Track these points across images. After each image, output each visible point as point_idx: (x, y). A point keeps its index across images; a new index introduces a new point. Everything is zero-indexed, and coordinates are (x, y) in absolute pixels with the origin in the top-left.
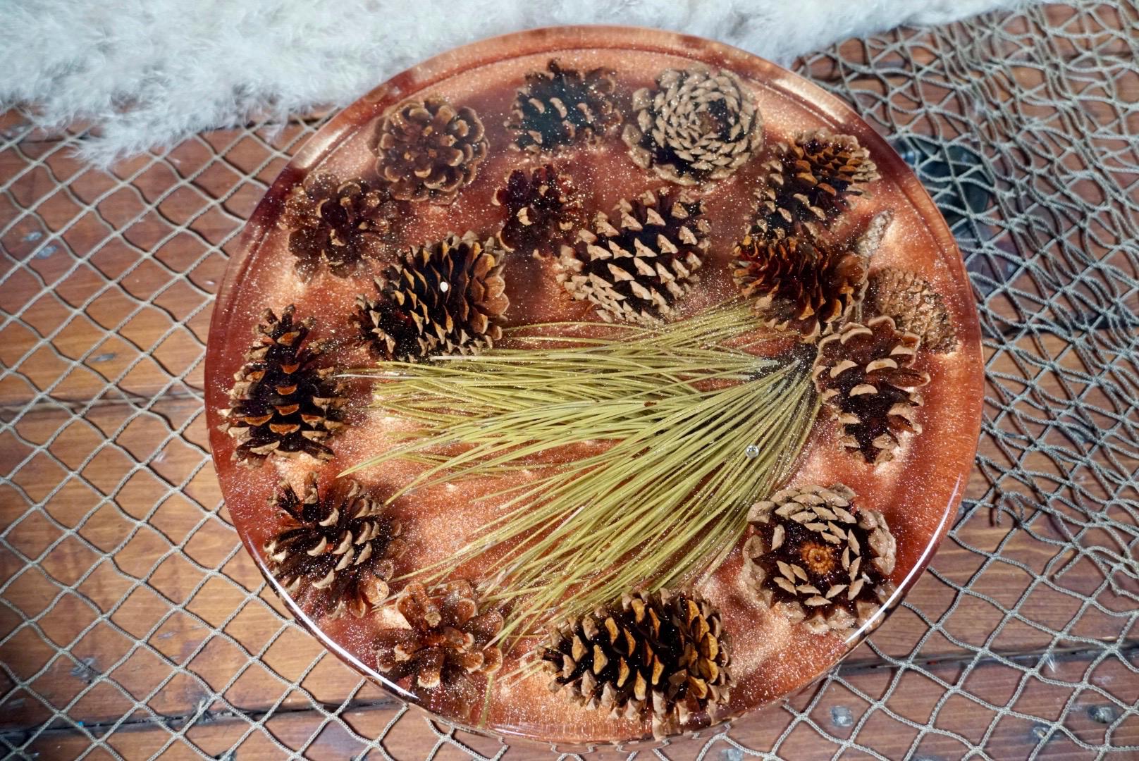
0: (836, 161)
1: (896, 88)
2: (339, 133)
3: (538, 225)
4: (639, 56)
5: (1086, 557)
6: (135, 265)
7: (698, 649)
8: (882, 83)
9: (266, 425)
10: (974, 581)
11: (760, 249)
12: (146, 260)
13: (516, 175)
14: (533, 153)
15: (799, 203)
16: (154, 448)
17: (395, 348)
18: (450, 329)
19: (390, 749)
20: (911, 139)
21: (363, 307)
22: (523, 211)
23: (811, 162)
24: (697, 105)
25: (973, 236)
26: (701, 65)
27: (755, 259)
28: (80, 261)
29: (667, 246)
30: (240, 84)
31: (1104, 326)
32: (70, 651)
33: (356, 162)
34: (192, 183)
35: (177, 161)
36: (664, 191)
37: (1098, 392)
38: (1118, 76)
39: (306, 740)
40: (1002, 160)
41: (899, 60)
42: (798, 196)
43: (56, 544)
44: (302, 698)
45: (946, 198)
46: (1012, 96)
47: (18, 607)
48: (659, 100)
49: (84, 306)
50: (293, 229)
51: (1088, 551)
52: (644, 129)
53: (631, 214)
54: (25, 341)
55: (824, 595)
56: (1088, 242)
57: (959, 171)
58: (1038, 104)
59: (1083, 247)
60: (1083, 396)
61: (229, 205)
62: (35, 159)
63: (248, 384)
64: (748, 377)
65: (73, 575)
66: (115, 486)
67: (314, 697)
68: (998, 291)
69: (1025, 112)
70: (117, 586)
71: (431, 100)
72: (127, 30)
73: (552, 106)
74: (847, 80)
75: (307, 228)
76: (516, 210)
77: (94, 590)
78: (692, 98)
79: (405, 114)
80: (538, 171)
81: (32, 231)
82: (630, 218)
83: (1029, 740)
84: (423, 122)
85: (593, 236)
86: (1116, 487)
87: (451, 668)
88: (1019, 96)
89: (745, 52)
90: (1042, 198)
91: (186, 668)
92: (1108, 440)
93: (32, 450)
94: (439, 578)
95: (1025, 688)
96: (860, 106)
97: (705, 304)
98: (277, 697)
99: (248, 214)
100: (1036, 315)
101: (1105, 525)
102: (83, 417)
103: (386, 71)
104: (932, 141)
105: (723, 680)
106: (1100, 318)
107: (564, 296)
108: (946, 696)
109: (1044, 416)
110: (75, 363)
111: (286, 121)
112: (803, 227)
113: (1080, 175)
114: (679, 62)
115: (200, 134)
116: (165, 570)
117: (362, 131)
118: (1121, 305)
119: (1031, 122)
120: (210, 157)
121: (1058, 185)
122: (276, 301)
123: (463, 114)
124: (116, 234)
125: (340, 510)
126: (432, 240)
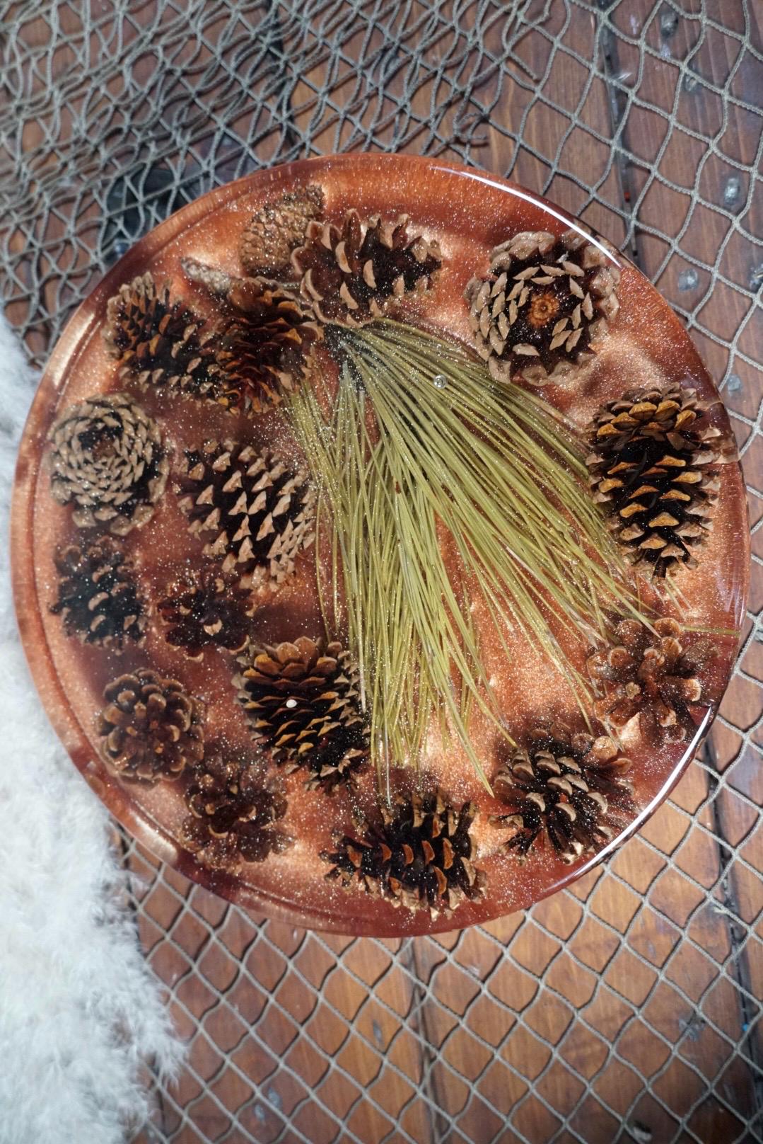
0: (135, 317)
1: (52, 267)
2: (138, 820)
3: (221, 614)
4: (39, 524)
5: (513, 48)
6: (282, 1010)
7: (646, 423)
8: (48, 280)
9: (446, 872)
10: (544, 159)
11: (231, 388)
12: (277, 1000)
13: (170, 639)
14: (146, 624)
15: (181, 351)
16: (465, 977)
17: (357, 748)
18: (335, 694)
19: (750, 722)
20: (103, 249)
21: (317, 783)
22: (208, 629)
23: (138, 342)
24: (87, 462)
25: (198, 181)
26: (45, 461)
27: (242, 392)
28: (282, 1065)
29: (235, 481)
30: (94, 922)
31: (279, 45)
32: (674, 1044)
33: (167, 801)
34: (195, 959)
35: (175, 977)
36: (177, 489)
37: (347, 47)
38: (24, 45)
39: (746, 805)
40: (118, 157)
41: (23, 266)
42: (174, 353)
43: (568, 1066)
44: (705, 811)
45: (162, 211)
46: (52, 151)
47: (634, 1099)
48: (84, 501)
49: (327, 1057)
50: (241, 858)
51: (508, 47)
52: (115, 514)
53: (203, 521)
54: (366, 1113)
55: (581, 301)
56: (196, 67)
57: (132, 198)
58: (59, 124)
59: (201, 71)
60: (352, 62)
61: (216, 921)
62: (181, 1119)
63: (405, 893)
64: (362, 393)
65: (597, 1047)
66: (506, 1013)
67: (704, 801)
68: (251, 152)
69: (68, 136)
70: (607, 1001)
71: (98, 729)
72: (46, 1041)
73: (97, 608)
74: (46, 316)
75: (239, 845)
76: (207, 636)
77: (611, 1025)
78: (79, 467)
79: (116, 755)
80: (165, 618)
81: (255, 1115)
82: (208, 521)
83: (699, 94)
84: (122, 738)
85: (229, 558)
86: (441, 23)
87: (679, 669)
88: (52, 144)
89: (28, 418)
90: (155, 115)
91: (683, 928)
92: (394, 34)
93: (475, 1097)
94: (587, 686)
95: (648, 101)
96: (73, 301)
97: (291, 441)
98: (705, 837)
99: (224, 903)
100: (274, 113)
101: (481, 32)
102: (439, 1049)
103: (70, 777)
104: (103, 228)
105: (677, 395)
106: (273, 50)
107: (291, 582)
108: (661, 179)
109: (374, 100)
110: (386, 1062)
111: (127, 872)
112: (206, 346)
113: (128, 78)
114: (43, 483)
115: (145, 955)
116: (588, 957)
117: (135, 797)
118: (257, 30)
119: (78, 130)
120: (168, 944)
121: (141, 99)
122: (315, 870)
123: (110, 697)
124: (252, 1031)
125: (527, 792)
126: (242, 718)
